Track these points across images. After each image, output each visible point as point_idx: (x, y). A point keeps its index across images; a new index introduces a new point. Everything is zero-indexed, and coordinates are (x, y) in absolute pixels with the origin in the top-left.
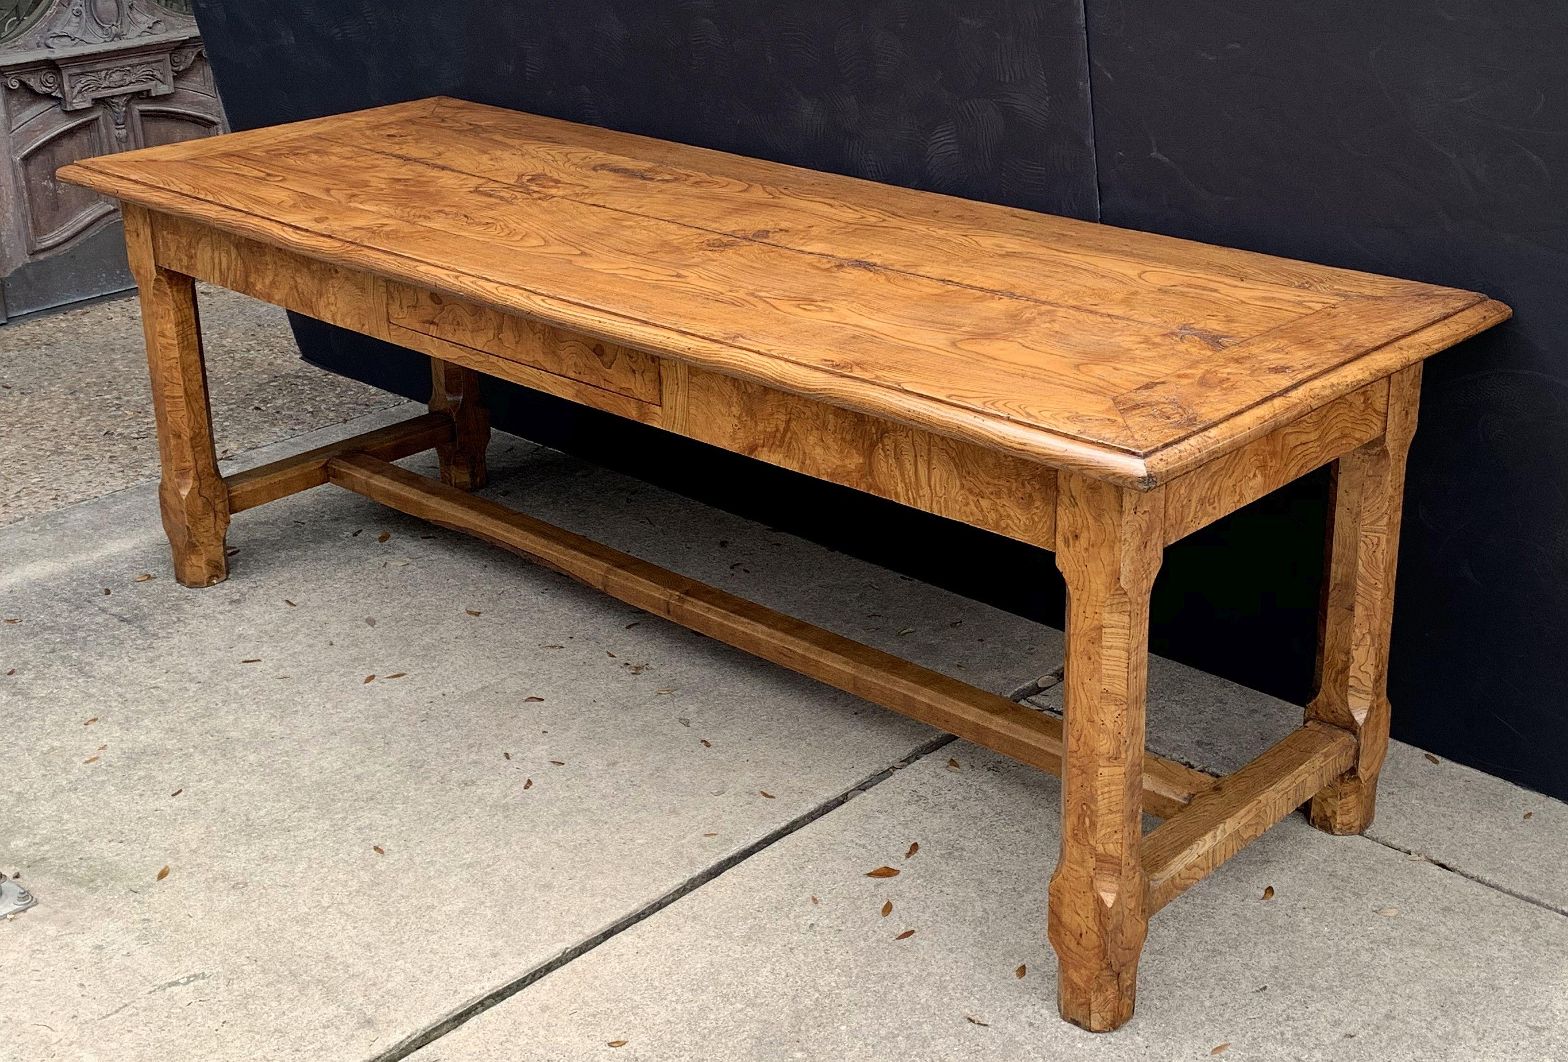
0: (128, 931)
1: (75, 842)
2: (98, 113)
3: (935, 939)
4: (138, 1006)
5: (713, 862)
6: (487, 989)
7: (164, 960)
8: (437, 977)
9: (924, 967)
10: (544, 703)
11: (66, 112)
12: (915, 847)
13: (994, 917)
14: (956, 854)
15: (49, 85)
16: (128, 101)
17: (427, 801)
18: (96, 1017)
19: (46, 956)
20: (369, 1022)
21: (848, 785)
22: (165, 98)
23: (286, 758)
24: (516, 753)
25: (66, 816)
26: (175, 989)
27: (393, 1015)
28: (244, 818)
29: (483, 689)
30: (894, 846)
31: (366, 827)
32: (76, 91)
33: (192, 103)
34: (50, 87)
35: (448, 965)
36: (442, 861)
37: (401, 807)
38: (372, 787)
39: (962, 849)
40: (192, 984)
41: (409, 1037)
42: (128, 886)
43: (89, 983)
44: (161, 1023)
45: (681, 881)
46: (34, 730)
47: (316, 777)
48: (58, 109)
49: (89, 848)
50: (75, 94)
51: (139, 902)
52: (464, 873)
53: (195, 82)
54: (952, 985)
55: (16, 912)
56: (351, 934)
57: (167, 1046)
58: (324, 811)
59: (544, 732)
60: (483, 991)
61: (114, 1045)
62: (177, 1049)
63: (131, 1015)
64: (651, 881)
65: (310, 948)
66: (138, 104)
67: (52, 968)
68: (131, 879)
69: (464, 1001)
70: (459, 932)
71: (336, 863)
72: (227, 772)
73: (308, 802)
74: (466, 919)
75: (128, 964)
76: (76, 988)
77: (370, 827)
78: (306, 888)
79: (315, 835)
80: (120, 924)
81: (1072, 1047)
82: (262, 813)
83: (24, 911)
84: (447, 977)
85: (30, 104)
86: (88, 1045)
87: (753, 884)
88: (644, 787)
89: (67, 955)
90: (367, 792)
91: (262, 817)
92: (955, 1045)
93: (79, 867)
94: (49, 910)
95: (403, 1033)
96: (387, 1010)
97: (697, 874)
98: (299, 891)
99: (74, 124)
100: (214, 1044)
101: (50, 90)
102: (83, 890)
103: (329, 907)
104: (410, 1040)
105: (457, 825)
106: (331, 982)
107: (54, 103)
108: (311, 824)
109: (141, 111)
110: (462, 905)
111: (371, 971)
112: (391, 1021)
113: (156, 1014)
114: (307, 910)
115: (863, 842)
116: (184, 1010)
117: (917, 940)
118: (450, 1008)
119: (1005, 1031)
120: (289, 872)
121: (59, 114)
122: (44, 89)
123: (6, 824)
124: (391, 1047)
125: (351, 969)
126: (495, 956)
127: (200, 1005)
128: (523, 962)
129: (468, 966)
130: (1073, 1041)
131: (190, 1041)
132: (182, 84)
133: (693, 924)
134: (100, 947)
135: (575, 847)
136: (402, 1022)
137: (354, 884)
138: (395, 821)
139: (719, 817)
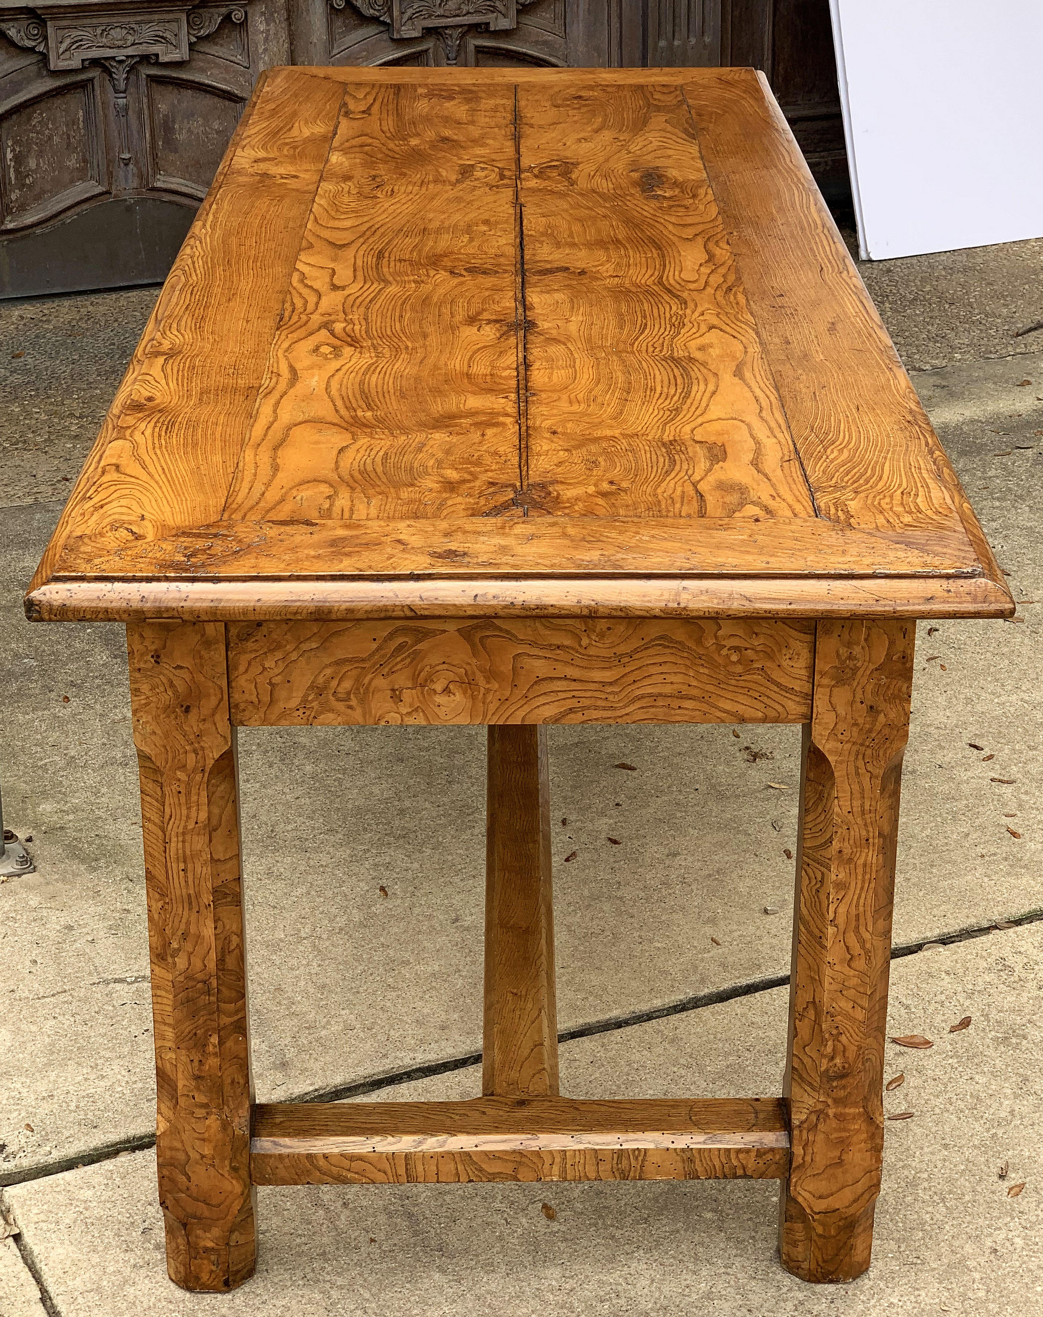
0: (104, 918)
1: (100, 818)
2: (429, 44)
3: (934, 1129)
4: (76, 994)
5: (726, 986)
6: (418, 1060)
7: (122, 955)
8: (374, 1036)
9: (904, 1157)
10: (635, 774)
11: (393, 40)
12: (966, 1023)
13: (1019, 1122)
14: (1014, 1040)
15: (377, 8)
16: (463, 35)
17: (458, 852)
18: (31, 997)
19: (16, 925)
20: (284, 1065)
21: (929, 934)
22: (506, 34)
23: (340, 776)
24: (577, 821)
25: (104, 790)
26: (118, 986)
27: (311, 1064)
28: (270, 829)
29: (577, 744)
30: (943, 1015)
31: (383, 865)
32: (406, 17)
33: (537, 42)
34: (379, 10)
35: (392, 1027)
36: (441, 917)
37: (429, 851)
38: (410, 825)
39: (1025, 1037)
40: (136, 984)
41: (316, 1090)
42: (127, 873)
43: (42, 961)
44: (87, 1017)
45: (682, 997)
46: (117, 696)
47: (361, 802)
48: (385, 36)
49: (110, 827)
50: (404, 20)
51: (129, 891)
52: (457, 935)
53: (544, 19)
54: (926, 1184)
55: (10, 875)
56: (313, 971)
57: (81, 1041)
58: (351, 839)
59: (617, 805)
60: (411, 1062)
61: (34, 1028)
62: (90, 1046)
63: (66, 1002)
64: (647, 989)
65: (266, 976)
66: (474, 37)
67: (16, 938)
68: (132, 867)
69: (388, 1067)
70: (420, 995)
71: (335, 895)
72: (277, 777)
73: (340, 826)
74: (434, 984)
75: (87, 950)
76: (28, 963)
77: (387, 866)
78: (293, 914)
79: (330, 861)
80: (100, 909)
81: (1028, 1288)
82: (289, 827)
83: (19, 876)
84: (383, 1038)
85: (355, 27)
86: (11, 1022)
87: (757, 1019)
88: (694, 887)
89: (36, 929)
90: (404, 828)
91: (288, 831)
92: (892, 1251)
93: (90, 844)
94: (42, 880)
95: (311, 1085)
96: (308, 1057)
97: (702, 994)
98: (285, 915)
99: (400, 54)
100: (126, 1050)
101: (378, 14)
102: (82, 868)
103: (305, 939)
104: (316, 1094)
105: (476, 884)
106: (270, 1015)
107: (382, 29)
108: (331, 850)
109: (476, 47)
110: (436, 968)
111: (313, 1014)
112: (306, 1069)
113: (88, 1007)
114: (283, 936)
115: (909, 1002)
116: (115, 1009)
117: (912, 1126)
118: (370, 1071)
119: (959, 1250)
120: (286, 894)
121: (385, 41)
122: (372, 11)
123: (46, 786)
124: (294, 1096)
125: (294, 1007)
126: (443, 1028)
127: (132, 1008)
128: (468, 1042)
129: (410, 1032)
130: (1033, 1282)
131: (106, 1042)
132: (525, 19)
133: (667, 1046)
134: (70, 928)
135: (586, 935)
136: (317, 1072)
137: (341, 921)
138: (416, 865)
139: (760, 938)
